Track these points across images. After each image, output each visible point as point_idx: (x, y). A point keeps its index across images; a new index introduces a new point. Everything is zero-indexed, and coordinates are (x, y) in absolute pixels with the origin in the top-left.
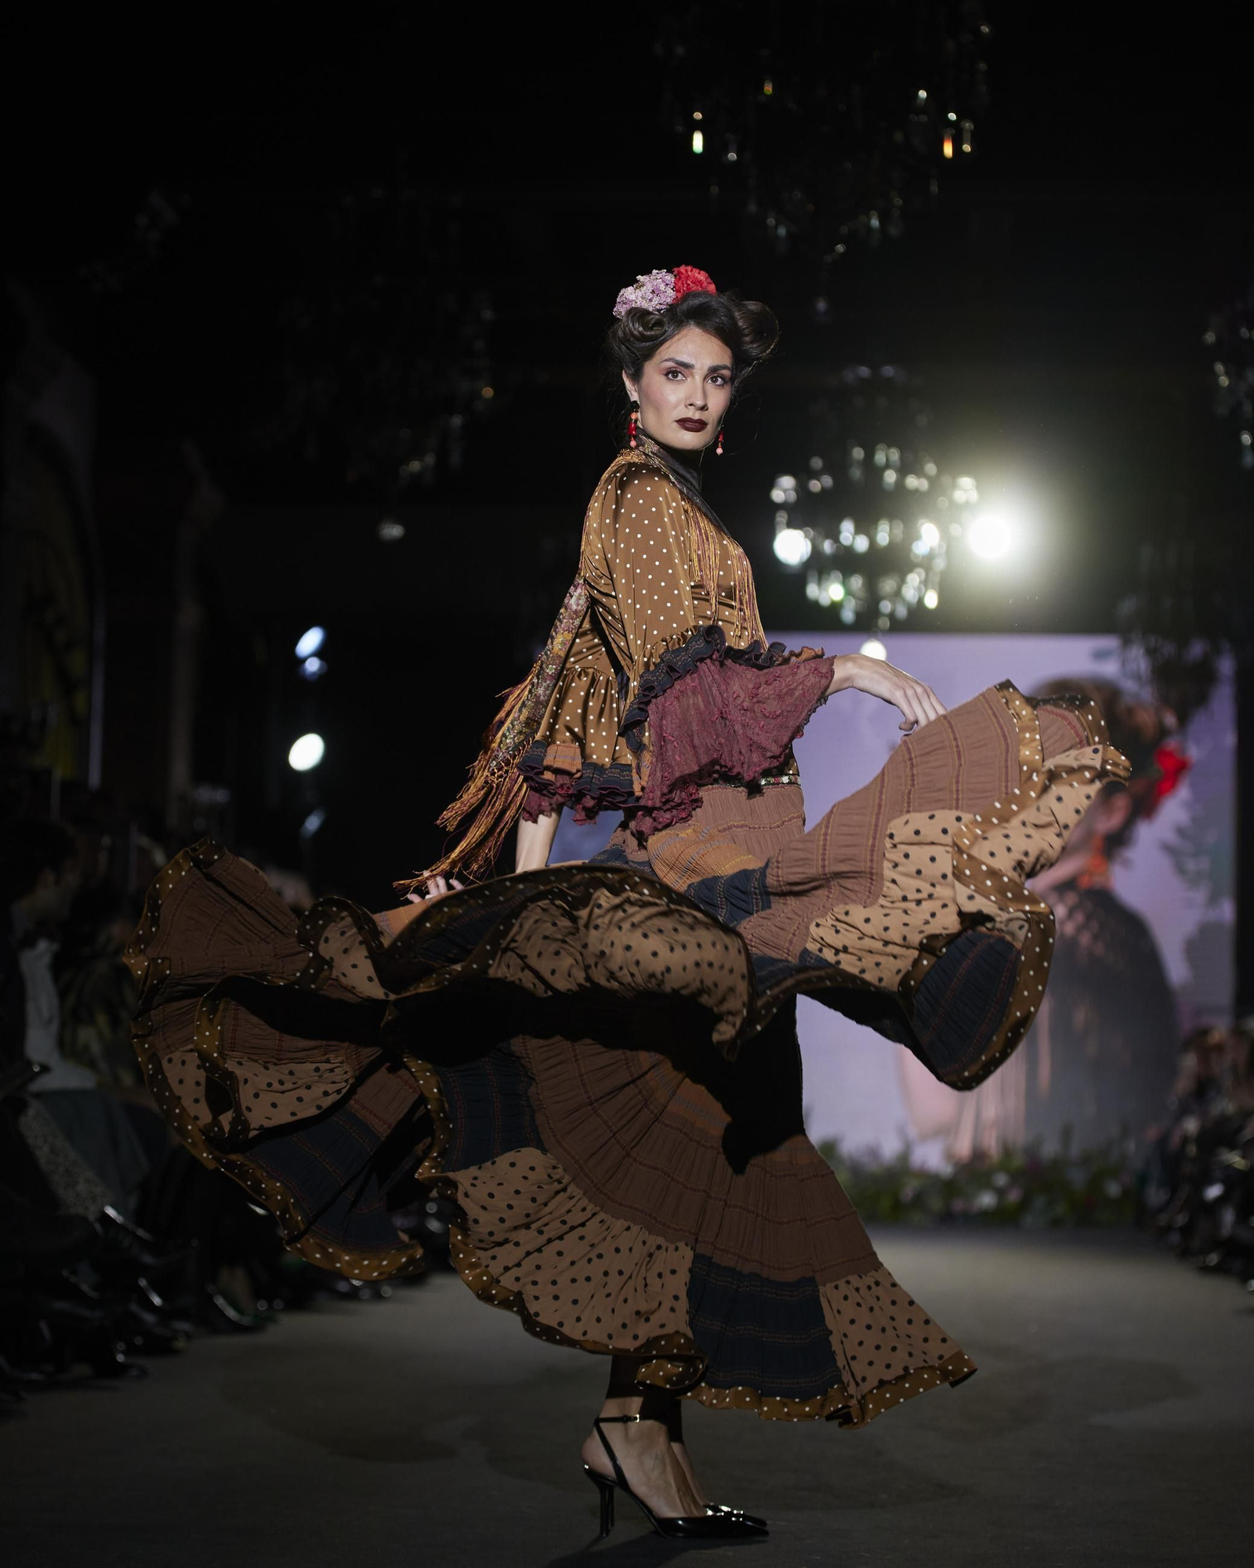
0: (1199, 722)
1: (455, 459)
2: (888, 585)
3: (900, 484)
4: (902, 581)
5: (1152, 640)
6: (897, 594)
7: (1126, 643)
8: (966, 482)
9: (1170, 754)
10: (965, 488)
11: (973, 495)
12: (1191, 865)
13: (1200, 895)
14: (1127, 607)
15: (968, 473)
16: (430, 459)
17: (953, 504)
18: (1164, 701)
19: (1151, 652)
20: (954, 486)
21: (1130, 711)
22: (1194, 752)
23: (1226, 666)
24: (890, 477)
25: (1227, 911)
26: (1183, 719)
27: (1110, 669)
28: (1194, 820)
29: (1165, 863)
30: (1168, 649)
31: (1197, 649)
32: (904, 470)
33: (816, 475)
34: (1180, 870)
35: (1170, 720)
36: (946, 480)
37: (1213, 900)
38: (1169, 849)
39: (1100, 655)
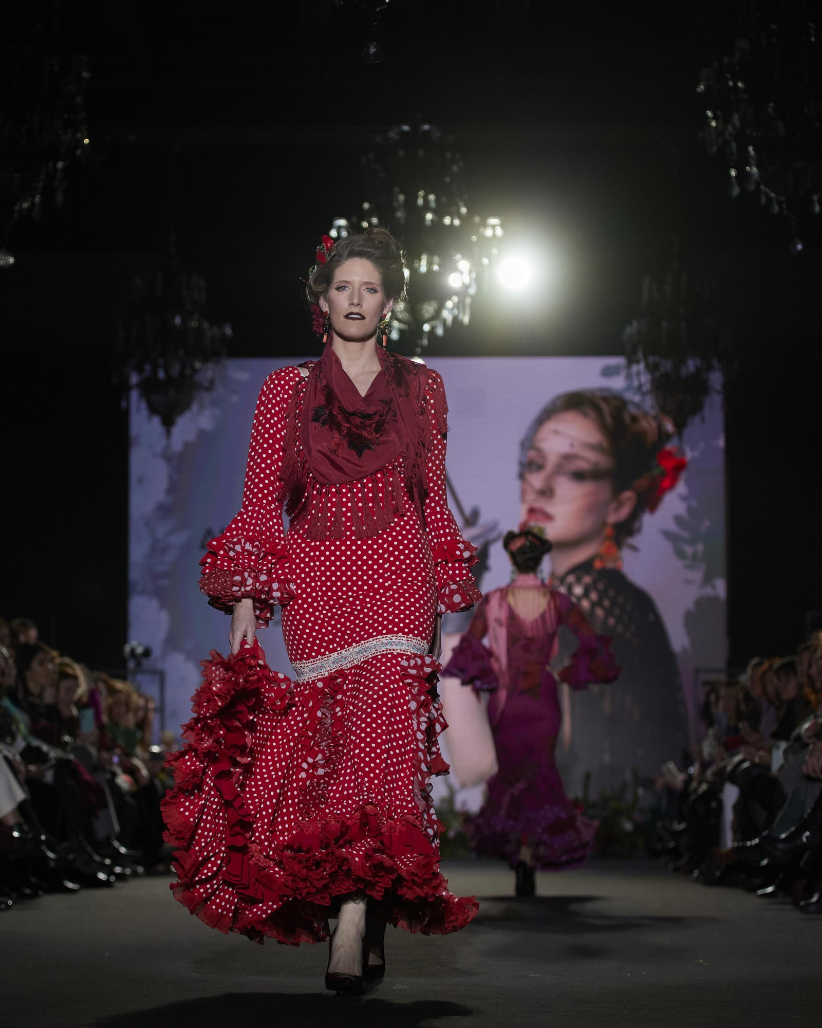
0: (694, 427)
1: (59, 198)
2: (428, 309)
3: (437, 223)
4: (441, 306)
5: (651, 359)
6: (437, 315)
7: (631, 361)
8: (493, 221)
9: (669, 454)
10: (493, 226)
11: (499, 232)
12: (689, 550)
13: (697, 575)
14: (631, 329)
15: (494, 215)
16: (38, 199)
17: (482, 238)
18: (664, 409)
19: (652, 368)
20: (484, 224)
21: (634, 419)
22: (689, 455)
23: (716, 379)
24: (429, 216)
25: (720, 588)
26: (680, 426)
27: (617, 383)
28: (689, 510)
29: (667, 547)
30: (667, 365)
31: (691, 365)
32: (440, 212)
33: (366, 216)
34: (681, 554)
35: (669, 427)
36: (477, 219)
37: (708, 579)
38: (668, 535)
39: (608, 372)
